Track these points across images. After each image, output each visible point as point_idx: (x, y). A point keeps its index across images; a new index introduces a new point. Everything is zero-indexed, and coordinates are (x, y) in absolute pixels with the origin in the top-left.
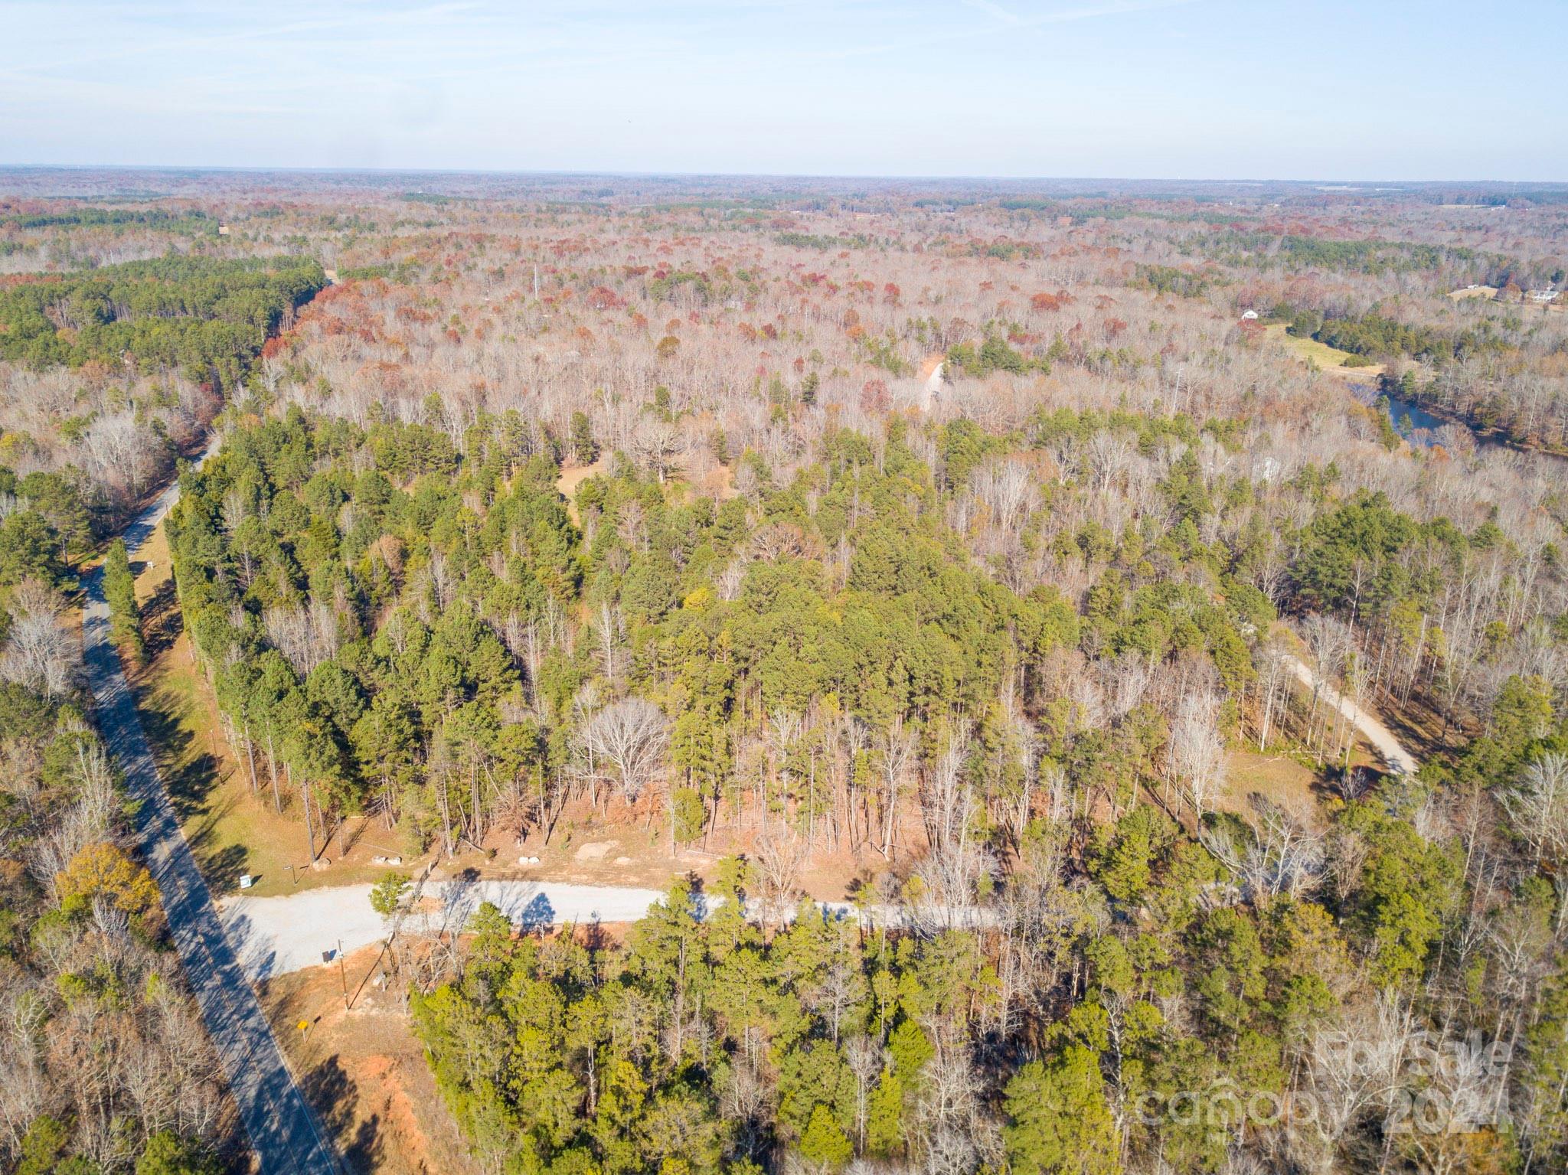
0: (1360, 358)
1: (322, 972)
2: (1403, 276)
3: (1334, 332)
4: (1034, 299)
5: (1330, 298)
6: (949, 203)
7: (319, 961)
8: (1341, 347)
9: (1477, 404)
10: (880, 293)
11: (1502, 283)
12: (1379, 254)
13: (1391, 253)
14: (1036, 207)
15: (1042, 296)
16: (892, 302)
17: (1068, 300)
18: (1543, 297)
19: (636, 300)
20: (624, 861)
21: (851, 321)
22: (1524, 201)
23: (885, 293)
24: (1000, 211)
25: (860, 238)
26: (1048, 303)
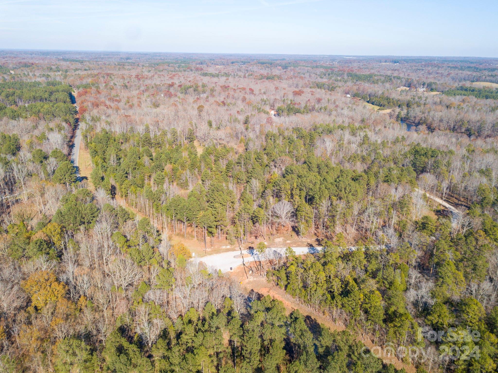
0: (382, 107)
1: (231, 273)
2: (384, 84)
3: (374, 101)
4: (293, 92)
5: (370, 91)
6: (242, 62)
7: (229, 270)
8: (376, 105)
9: (421, 120)
10: (248, 91)
11: (409, 86)
12: (376, 78)
13: (379, 78)
14: (268, 63)
15: (295, 91)
16: (253, 93)
17: (303, 92)
18: (421, 90)
19: (179, 94)
20: (288, 242)
21: (244, 99)
22: (403, 62)
23: (249, 91)
24: (259, 65)
25: (226, 74)
26: (297, 93)
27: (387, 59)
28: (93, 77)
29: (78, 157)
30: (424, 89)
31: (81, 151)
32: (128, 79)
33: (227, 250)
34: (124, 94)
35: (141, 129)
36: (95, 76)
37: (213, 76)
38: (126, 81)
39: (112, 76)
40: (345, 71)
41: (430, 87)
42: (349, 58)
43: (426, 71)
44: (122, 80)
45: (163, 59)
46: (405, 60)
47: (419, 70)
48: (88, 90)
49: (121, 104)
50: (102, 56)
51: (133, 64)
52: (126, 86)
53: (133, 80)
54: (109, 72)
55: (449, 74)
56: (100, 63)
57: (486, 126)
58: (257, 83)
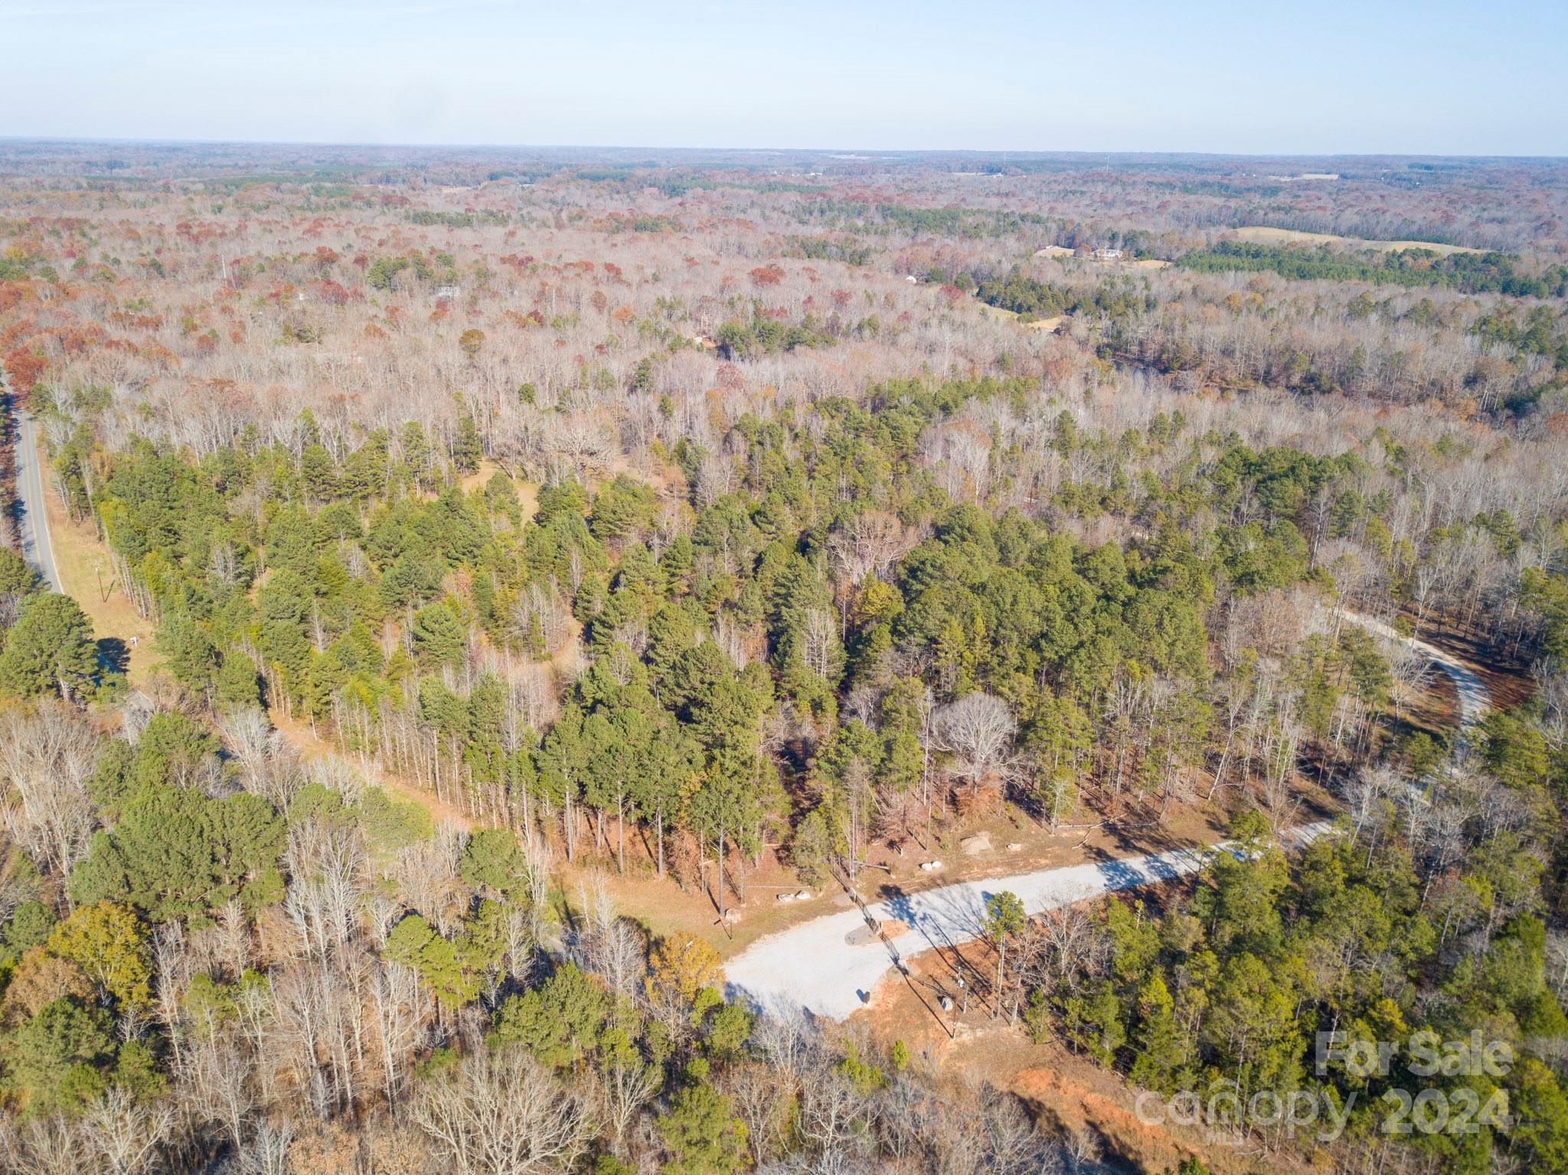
0: (1025, 314)
1: (870, 1013)
2: (1002, 239)
3: (992, 293)
4: (753, 273)
5: (974, 262)
6: (525, 174)
7: (858, 1003)
9: (1163, 351)
10: (600, 272)
11: (1071, 243)
12: (970, 220)
13: (980, 219)
14: (614, 178)
15: (759, 270)
16: (620, 281)
17: (781, 273)
18: (1110, 256)
19: (369, 291)
20: (1016, 847)
21: (599, 302)
22: (1013, 169)
23: (606, 273)
24: (587, 183)
25: (492, 214)
26: (765, 277)
27: (965, 162)
28: (13, 234)
29: (53, 557)
30: (1118, 253)
31: (59, 529)
32: (155, 238)
33: (807, 913)
34: (163, 296)
35: (283, 429)
36: (22, 229)
37: (452, 223)
38: (147, 248)
39: (86, 229)
40: (865, 200)
41: (1135, 247)
42: (852, 157)
43: (1097, 198)
44: (129, 244)
45: (248, 166)
46: (1017, 165)
47: (1074, 193)
48: (20, 284)
49: (169, 335)
50: (12, 157)
51: (139, 183)
52: (157, 266)
53: (171, 242)
54: (66, 214)
55: (1163, 206)
56: (18, 181)
57: (1366, 364)
58: (615, 245)
